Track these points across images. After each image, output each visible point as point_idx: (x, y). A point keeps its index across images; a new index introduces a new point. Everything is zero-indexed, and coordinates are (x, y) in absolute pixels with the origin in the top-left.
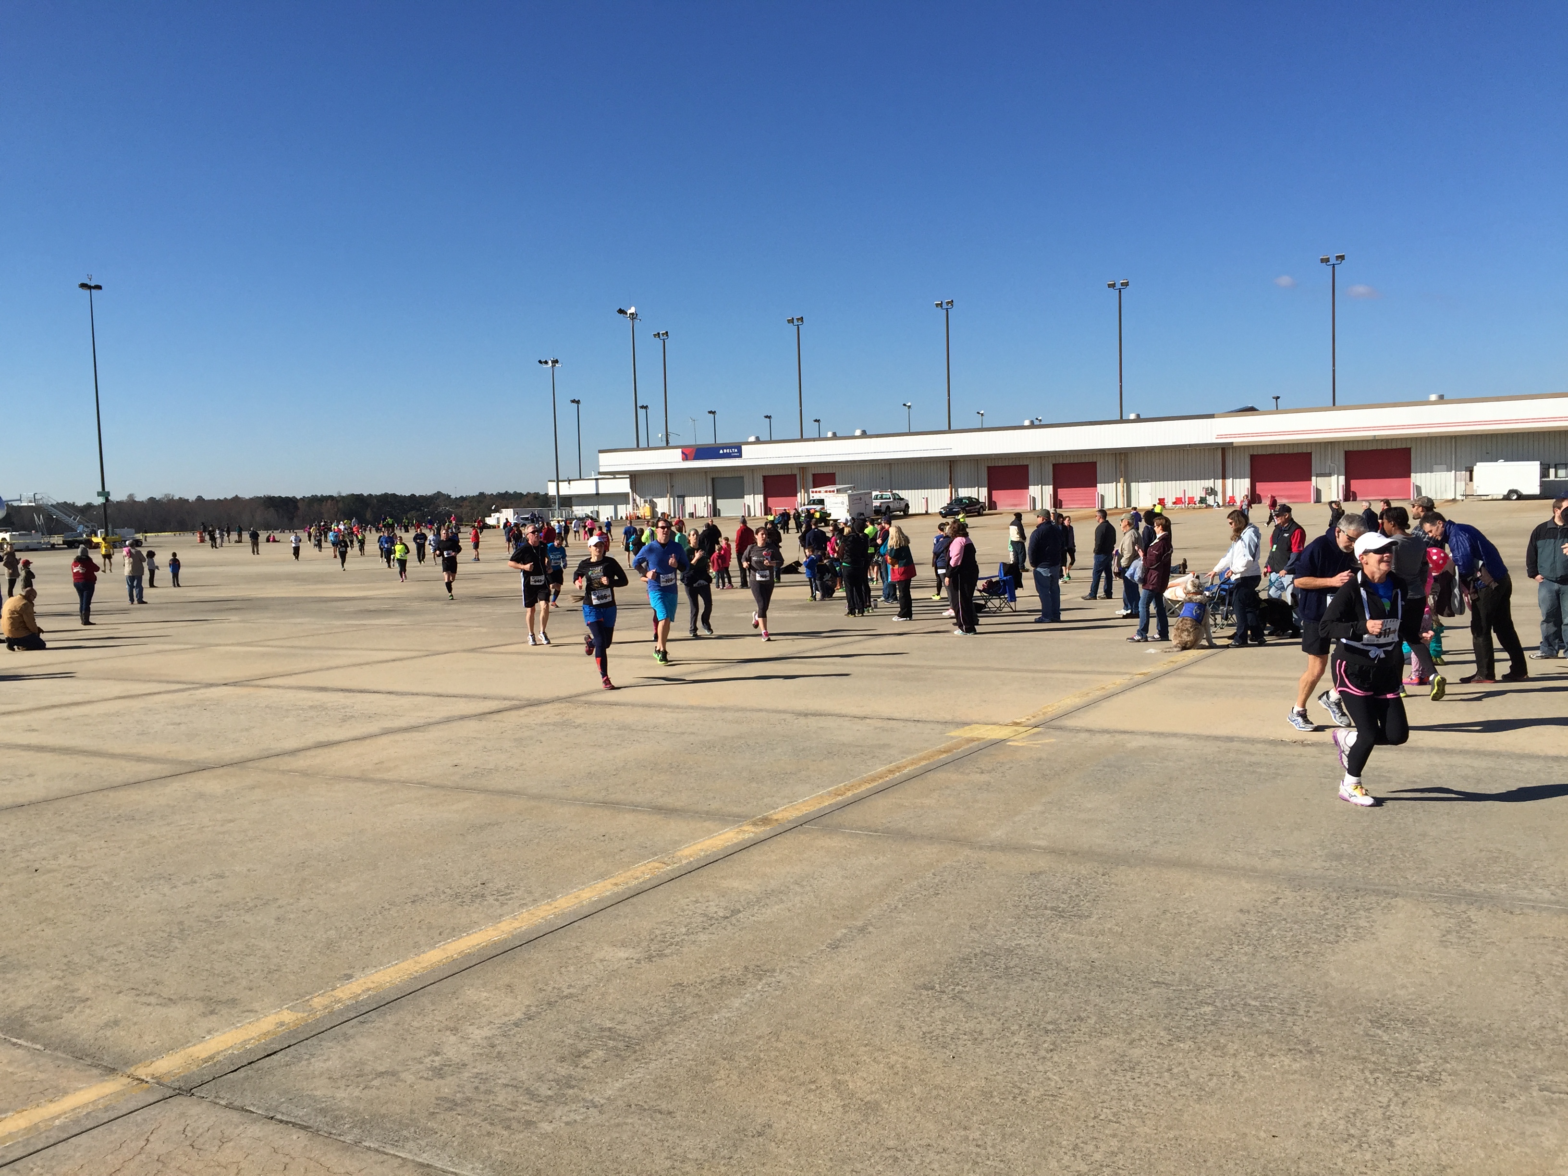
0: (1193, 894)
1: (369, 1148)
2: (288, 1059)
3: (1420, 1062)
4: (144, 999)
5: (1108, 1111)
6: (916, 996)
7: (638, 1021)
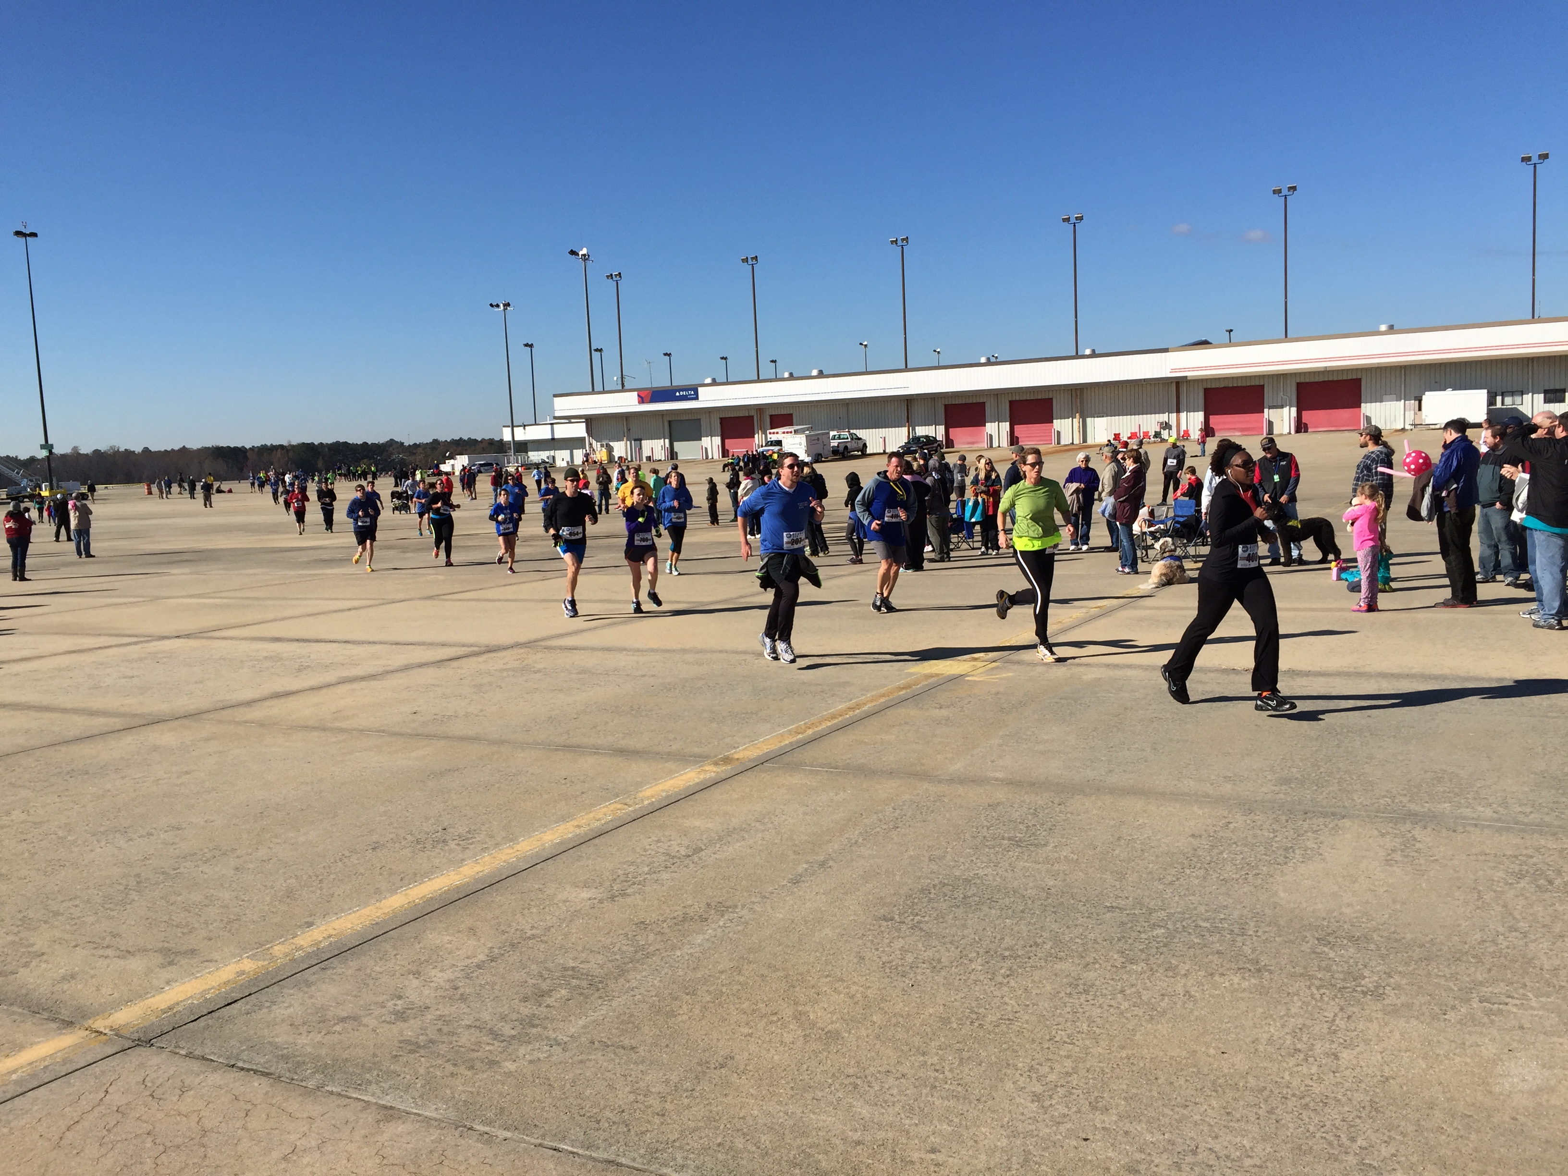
0: (1146, 821)
1: (332, 1093)
2: (248, 1007)
3: (1365, 977)
4: (101, 952)
5: (1063, 1033)
6: (876, 927)
7: (600, 959)
